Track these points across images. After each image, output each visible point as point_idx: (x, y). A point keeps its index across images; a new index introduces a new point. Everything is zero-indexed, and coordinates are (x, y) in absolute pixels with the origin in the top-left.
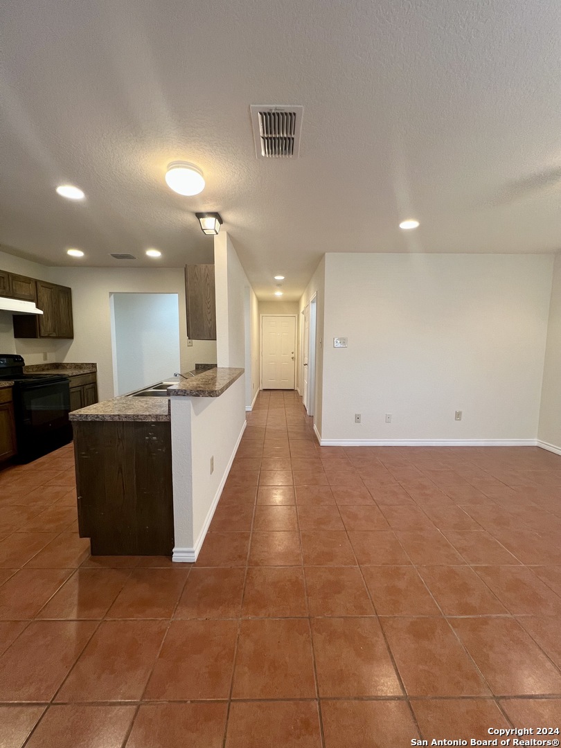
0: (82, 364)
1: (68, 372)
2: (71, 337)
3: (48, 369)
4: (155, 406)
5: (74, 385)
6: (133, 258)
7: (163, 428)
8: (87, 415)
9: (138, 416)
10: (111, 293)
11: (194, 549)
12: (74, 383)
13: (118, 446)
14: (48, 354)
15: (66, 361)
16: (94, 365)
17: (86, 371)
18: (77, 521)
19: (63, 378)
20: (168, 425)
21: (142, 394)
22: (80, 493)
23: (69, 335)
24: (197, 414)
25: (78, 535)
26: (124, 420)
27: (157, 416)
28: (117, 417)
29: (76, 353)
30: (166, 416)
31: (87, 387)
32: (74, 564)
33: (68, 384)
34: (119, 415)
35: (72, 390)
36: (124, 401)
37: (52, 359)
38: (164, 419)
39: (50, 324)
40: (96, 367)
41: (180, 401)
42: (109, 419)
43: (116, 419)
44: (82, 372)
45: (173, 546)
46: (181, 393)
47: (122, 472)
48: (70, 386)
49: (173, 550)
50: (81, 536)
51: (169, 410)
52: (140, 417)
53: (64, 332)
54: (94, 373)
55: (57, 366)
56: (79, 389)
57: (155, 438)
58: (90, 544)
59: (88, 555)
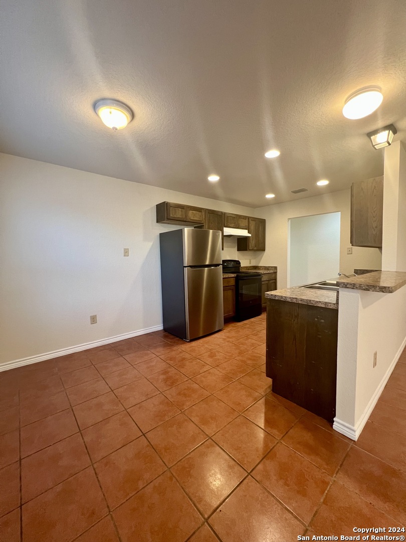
0: (269, 267)
1: (261, 271)
2: (264, 250)
3: (251, 269)
4: (323, 296)
5: (264, 280)
6: (306, 190)
7: (331, 314)
8: (275, 295)
9: (310, 301)
10: (289, 219)
11: (355, 428)
12: (264, 278)
13: (294, 321)
14: (252, 261)
15: (260, 265)
16: (276, 268)
17: (272, 271)
18: (265, 365)
19: (259, 275)
20: (336, 312)
21: (311, 287)
22: (268, 346)
23: (263, 249)
24: (364, 307)
25: (265, 374)
26: (300, 302)
27: (326, 303)
28: (295, 300)
29: (266, 260)
30: (334, 304)
31: (271, 281)
32: (262, 392)
33: (261, 278)
34: (296, 298)
35: (263, 283)
36: (298, 290)
37: (253, 264)
38: (332, 307)
39: (254, 242)
40: (277, 269)
41: (348, 293)
42: (289, 300)
43: (294, 301)
44: (269, 272)
45: (334, 416)
46: (350, 286)
47: (296, 340)
48: (262, 280)
49: (334, 419)
50: (268, 376)
51: (338, 299)
52: (312, 302)
53: (261, 247)
54: (276, 273)
55: (256, 267)
56: (267, 282)
57: (323, 321)
58: (272, 383)
59: (269, 390)
